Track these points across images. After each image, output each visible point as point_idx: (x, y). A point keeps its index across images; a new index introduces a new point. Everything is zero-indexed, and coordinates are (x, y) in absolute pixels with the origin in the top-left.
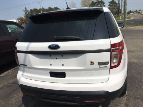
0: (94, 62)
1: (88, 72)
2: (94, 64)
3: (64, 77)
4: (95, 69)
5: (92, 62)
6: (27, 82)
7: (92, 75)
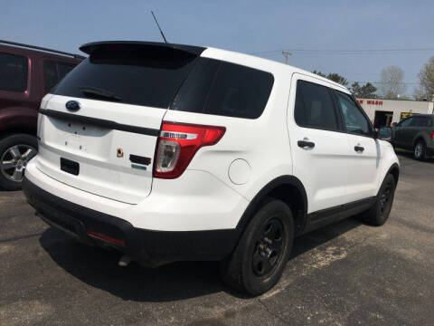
0: (123, 151)
1: (112, 171)
2: (122, 156)
3: (77, 174)
4: (125, 170)
5: (119, 151)
6: (39, 178)
7: (118, 182)
